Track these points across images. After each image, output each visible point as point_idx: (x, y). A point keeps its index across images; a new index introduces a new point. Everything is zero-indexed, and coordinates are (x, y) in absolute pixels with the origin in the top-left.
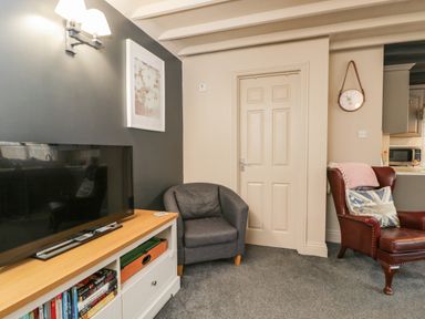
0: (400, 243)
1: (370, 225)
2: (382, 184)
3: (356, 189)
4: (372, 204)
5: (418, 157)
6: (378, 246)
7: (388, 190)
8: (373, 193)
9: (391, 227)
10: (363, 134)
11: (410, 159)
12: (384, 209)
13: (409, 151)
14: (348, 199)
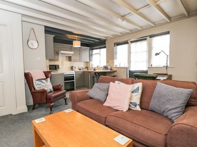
0: (54, 95)
1: (43, 92)
2: (47, 77)
3: (38, 80)
4: (44, 84)
5: (58, 68)
6: (46, 99)
7: (49, 79)
8: (44, 81)
9: (51, 92)
10: (38, 59)
11: (56, 69)
12: (48, 86)
13: (55, 66)
14: (35, 85)
